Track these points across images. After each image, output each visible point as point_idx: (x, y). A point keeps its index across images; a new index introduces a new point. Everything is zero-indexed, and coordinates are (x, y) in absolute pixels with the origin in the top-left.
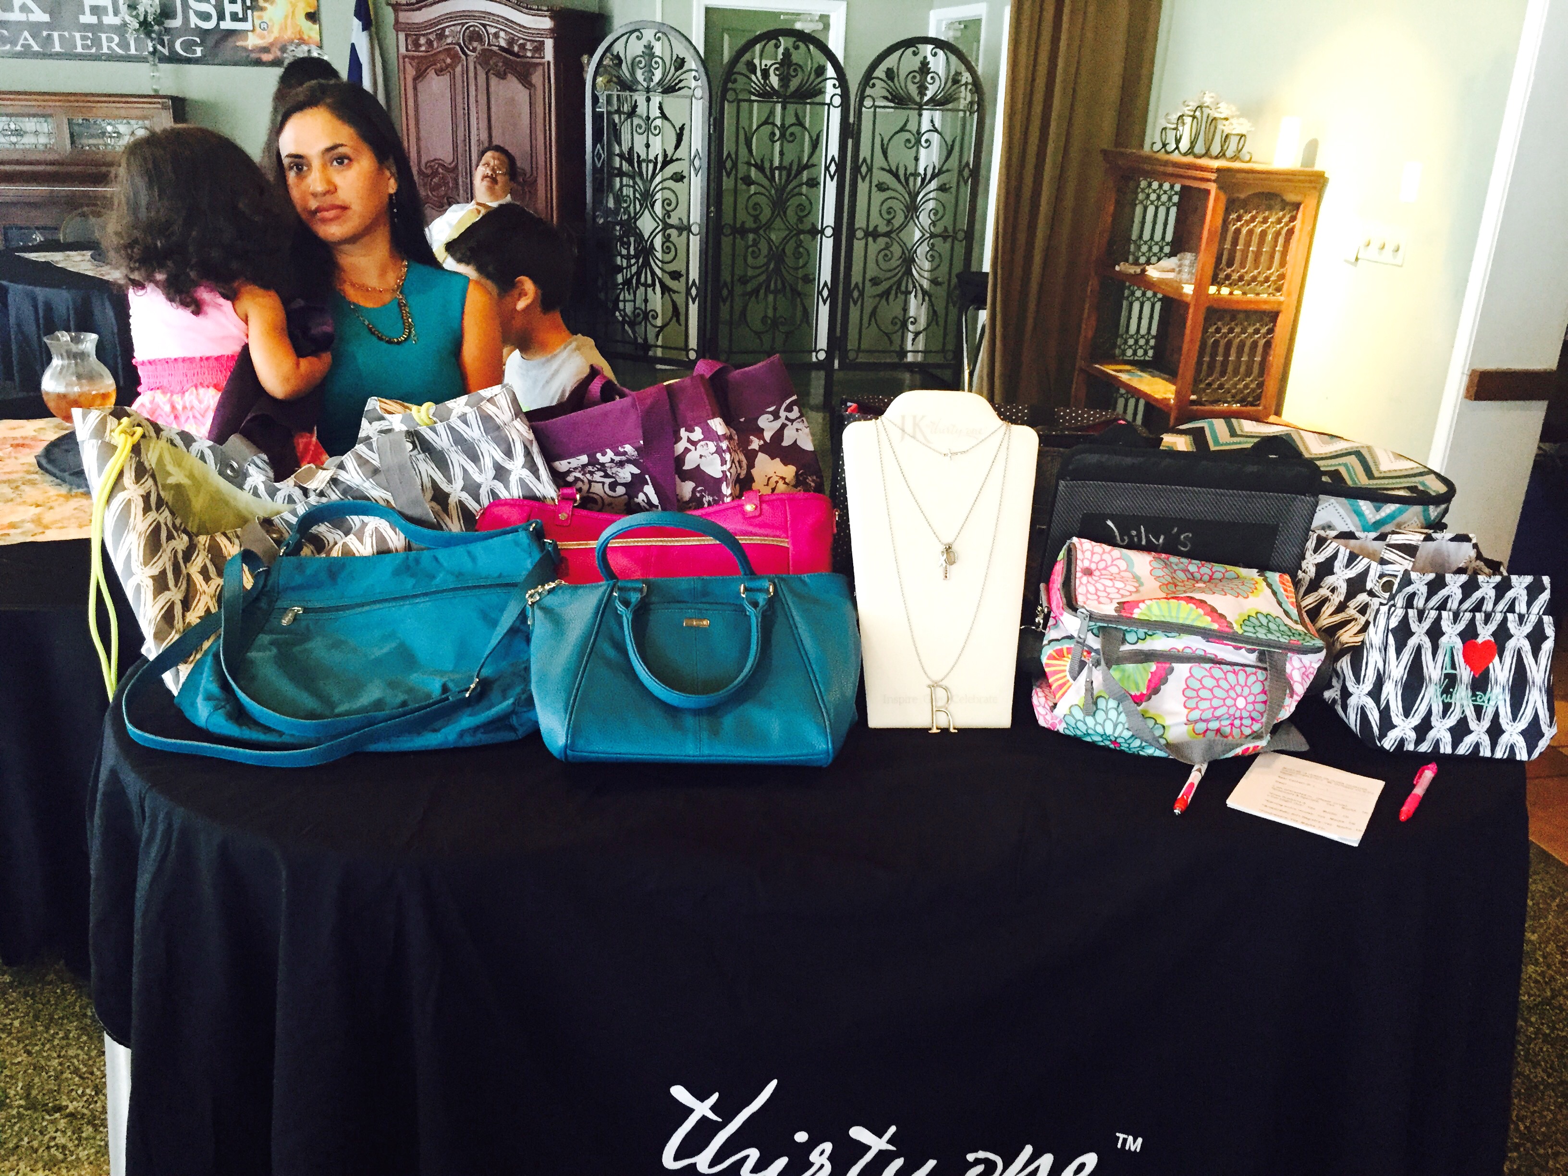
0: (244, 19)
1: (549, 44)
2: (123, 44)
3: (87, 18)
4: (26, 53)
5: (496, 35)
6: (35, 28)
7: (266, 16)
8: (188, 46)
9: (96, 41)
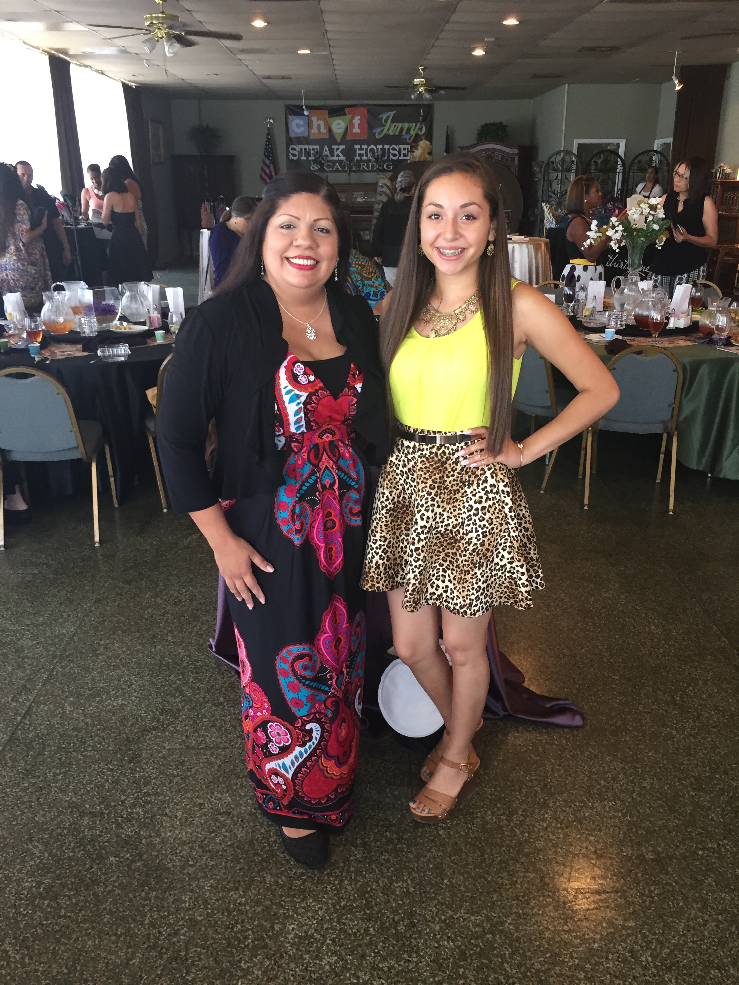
0: (407, 156)
1: (517, 158)
2: (368, 166)
3: (358, 158)
4: (337, 171)
5: (498, 156)
6: (340, 162)
7: (415, 154)
8: (388, 166)
9: (359, 166)
